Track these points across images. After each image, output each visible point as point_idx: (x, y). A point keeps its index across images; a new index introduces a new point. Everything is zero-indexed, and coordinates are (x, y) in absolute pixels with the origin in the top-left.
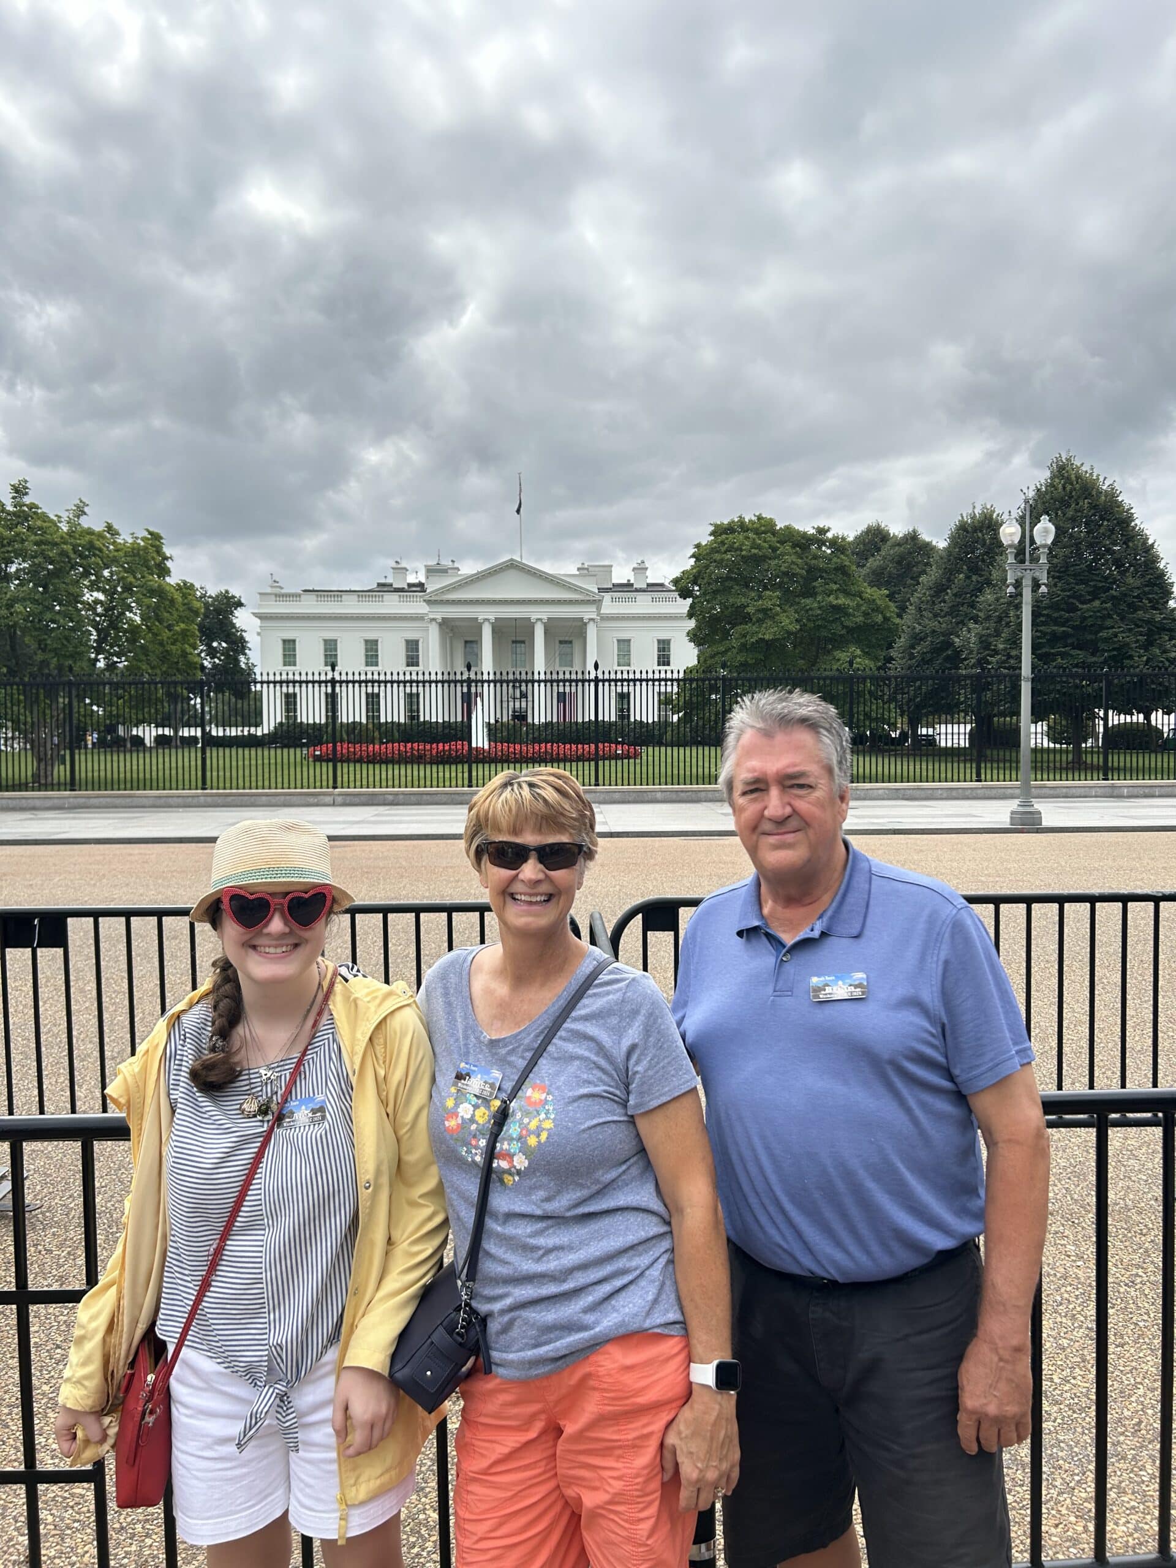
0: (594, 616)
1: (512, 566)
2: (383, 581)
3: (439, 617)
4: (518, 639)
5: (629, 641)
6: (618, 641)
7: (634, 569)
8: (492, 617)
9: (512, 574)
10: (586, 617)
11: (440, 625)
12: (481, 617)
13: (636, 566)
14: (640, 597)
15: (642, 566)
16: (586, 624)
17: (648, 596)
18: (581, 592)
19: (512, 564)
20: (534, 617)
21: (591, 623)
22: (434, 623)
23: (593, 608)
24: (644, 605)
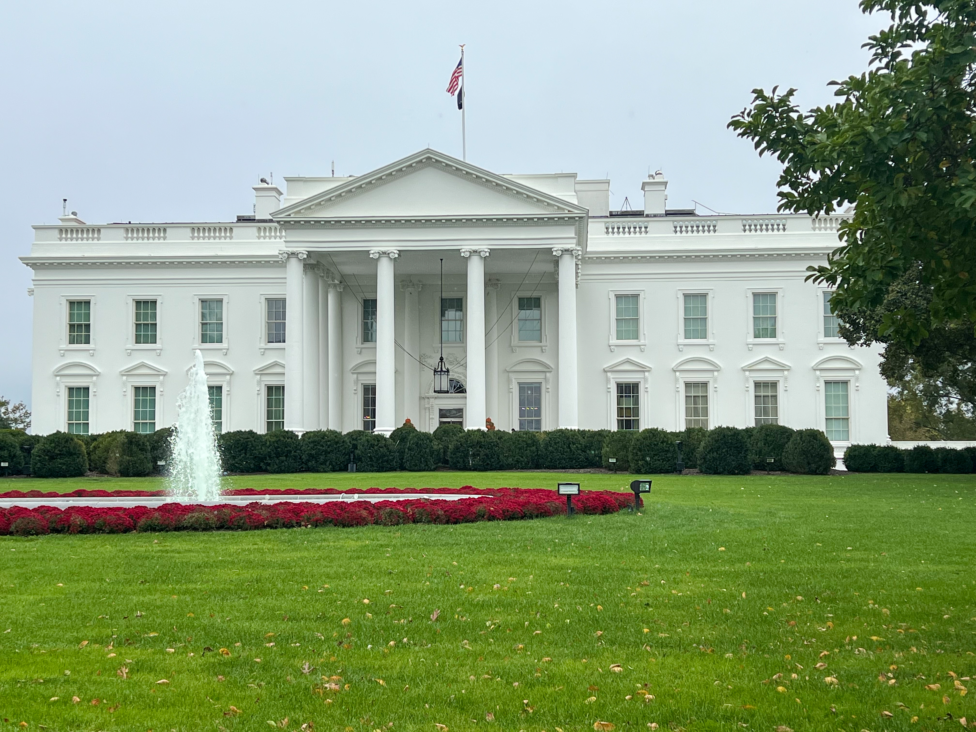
0: (571, 245)
1: (429, 161)
3: (302, 249)
5: (636, 297)
6: (618, 297)
7: (644, 184)
8: (393, 249)
9: (431, 177)
10: (557, 247)
12: (375, 249)
13: (646, 179)
14: (656, 226)
15: (658, 179)
16: (557, 260)
17: (668, 224)
18: (549, 204)
19: (429, 158)
20: (466, 248)
21: (567, 257)
22: (293, 262)
23: (570, 232)
24: (661, 238)
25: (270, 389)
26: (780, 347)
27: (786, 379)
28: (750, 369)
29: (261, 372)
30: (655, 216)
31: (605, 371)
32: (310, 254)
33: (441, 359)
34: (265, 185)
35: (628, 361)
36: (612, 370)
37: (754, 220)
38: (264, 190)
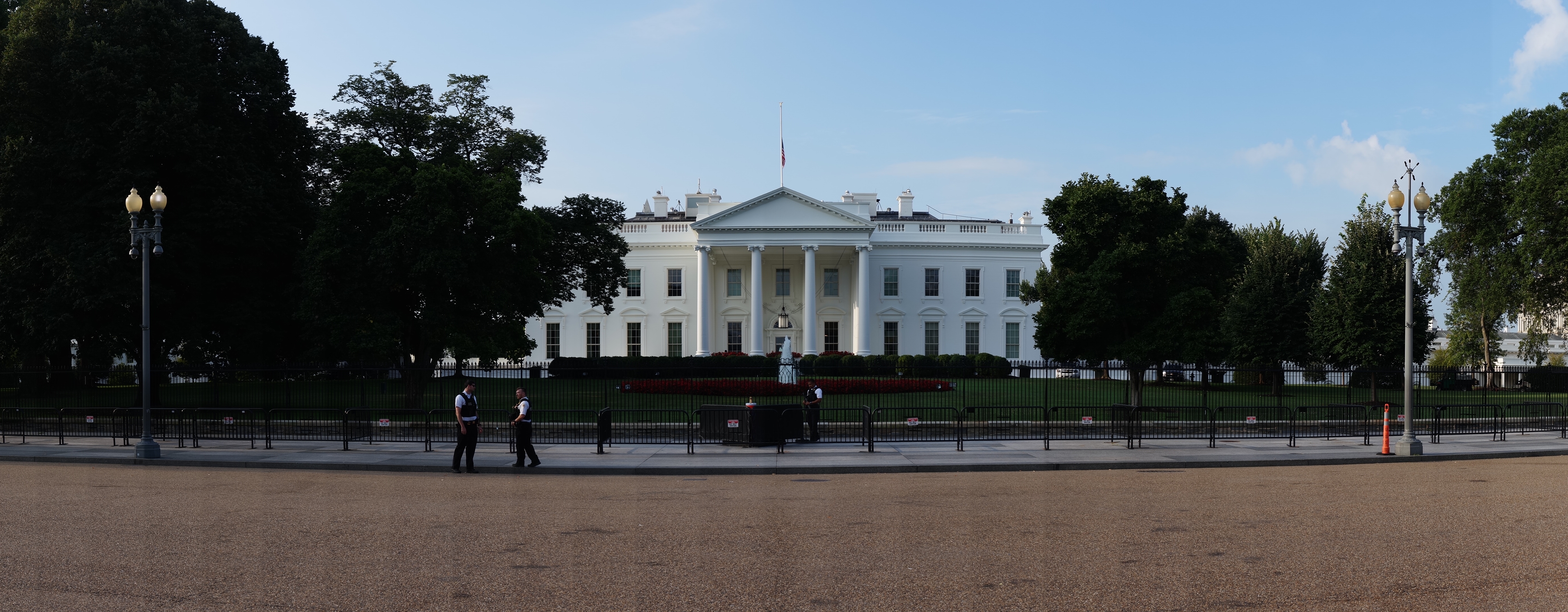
0: (865, 245)
1: (784, 194)
3: (707, 246)
4: (786, 267)
5: (896, 270)
6: (886, 269)
7: (899, 198)
8: (762, 246)
9: (784, 204)
10: (858, 245)
11: (707, 253)
12: (750, 246)
13: (902, 194)
14: (907, 226)
15: (909, 194)
16: (858, 253)
17: (916, 225)
18: (854, 220)
19: (784, 192)
20: (804, 244)
21: (864, 251)
22: (703, 252)
23: (865, 237)
24: (912, 233)
25: (670, 325)
26: (983, 302)
27: (985, 321)
28: (964, 314)
29: (666, 314)
30: (907, 218)
31: (878, 315)
32: (713, 248)
33: (783, 309)
34: (659, 196)
35: (892, 309)
36: (882, 314)
37: (967, 225)
38: (660, 197)
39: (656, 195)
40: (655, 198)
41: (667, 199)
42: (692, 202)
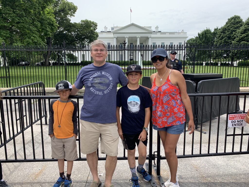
0: (151, 36)
1: (133, 25)
2: (102, 31)
3: (116, 36)
4: (132, 43)
6: (153, 43)
8: (128, 37)
9: (133, 27)
10: (149, 36)
11: (117, 39)
12: (126, 36)
13: (156, 27)
14: (158, 33)
15: (157, 27)
17: (159, 33)
18: (148, 31)
20: (137, 36)
21: (150, 38)
22: (115, 38)
24: (159, 35)
30: (157, 32)
32: (117, 37)
33: (132, 51)
37: (170, 33)
38: (106, 28)
39: (105, 27)
40: (104, 28)
41: (107, 28)
42: (112, 29)
